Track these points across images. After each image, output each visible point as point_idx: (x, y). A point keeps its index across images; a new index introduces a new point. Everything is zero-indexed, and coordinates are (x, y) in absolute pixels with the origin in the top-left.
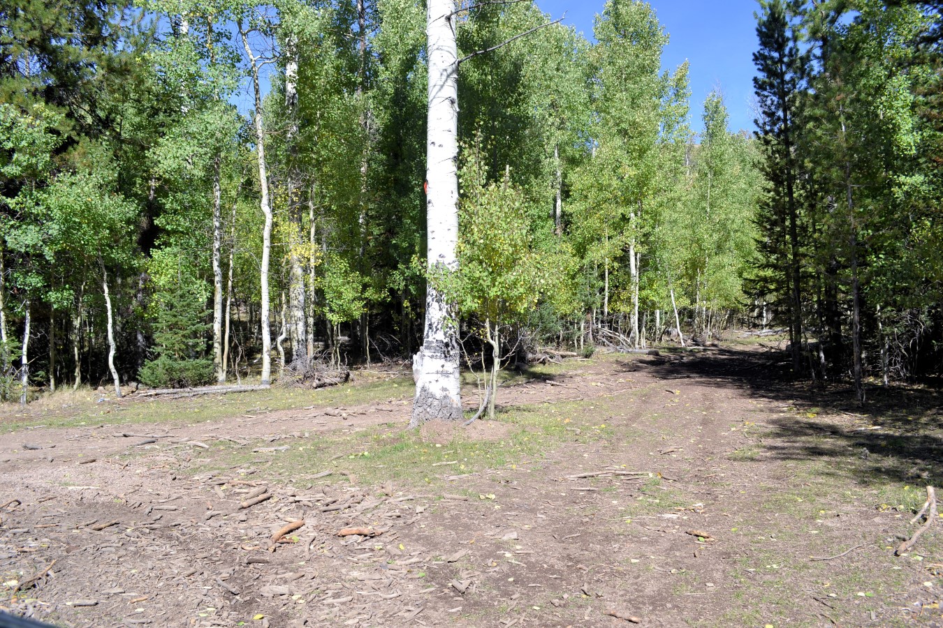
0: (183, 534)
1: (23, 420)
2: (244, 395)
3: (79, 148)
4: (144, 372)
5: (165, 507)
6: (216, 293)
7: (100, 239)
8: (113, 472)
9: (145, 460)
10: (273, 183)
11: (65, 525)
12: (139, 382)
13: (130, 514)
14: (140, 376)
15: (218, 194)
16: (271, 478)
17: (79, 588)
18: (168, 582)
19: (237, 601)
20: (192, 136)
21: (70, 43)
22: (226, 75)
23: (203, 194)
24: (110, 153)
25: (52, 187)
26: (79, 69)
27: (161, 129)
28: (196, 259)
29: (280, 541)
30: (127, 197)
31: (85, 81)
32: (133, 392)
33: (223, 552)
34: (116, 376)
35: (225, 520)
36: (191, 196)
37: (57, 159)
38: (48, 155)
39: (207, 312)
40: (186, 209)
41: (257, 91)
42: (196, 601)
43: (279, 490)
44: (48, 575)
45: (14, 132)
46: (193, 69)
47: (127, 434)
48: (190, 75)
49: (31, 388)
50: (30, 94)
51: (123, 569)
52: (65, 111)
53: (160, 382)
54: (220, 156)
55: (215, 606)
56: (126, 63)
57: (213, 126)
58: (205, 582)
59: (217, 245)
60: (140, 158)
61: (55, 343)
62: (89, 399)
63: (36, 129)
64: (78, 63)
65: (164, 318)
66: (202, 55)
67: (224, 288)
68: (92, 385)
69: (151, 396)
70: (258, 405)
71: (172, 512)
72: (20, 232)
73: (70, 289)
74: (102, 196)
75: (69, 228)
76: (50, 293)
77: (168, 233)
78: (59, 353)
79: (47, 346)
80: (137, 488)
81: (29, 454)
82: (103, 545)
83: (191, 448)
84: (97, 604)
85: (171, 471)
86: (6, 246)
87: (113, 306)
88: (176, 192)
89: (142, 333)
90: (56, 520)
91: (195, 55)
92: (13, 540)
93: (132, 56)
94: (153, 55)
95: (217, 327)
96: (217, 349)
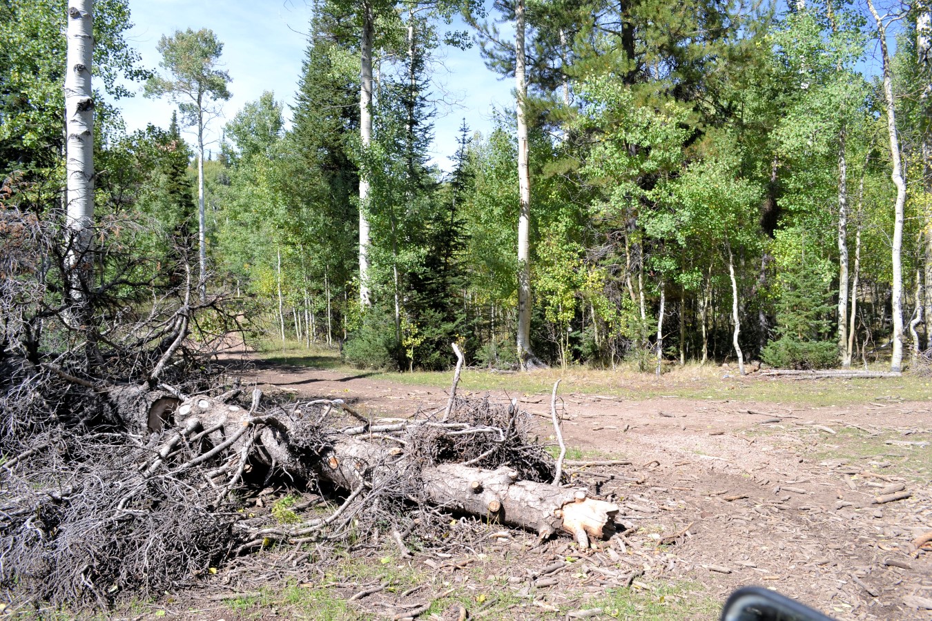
0: (813, 520)
1: (657, 389)
2: (872, 382)
3: (706, 139)
4: (766, 351)
5: (793, 488)
6: (841, 273)
7: (726, 223)
8: (740, 447)
9: (771, 439)
10: (905, 151)
11: (699, 491)
12: (761, 361)
13: (758, 490)
14: (762, 355)
15: (843, 169)
16: (908, 475)
17: (714, 553)
18: (799, 567)
19: (876, 603)
20: (814, 111)
21: (693, 42)
22: (850, 42)
23: (827, 171)
24: (735, 139)
25: (684, 177)
26: (702, 64)
27: (782, 110)
28: (820, 238)
29: (924, 547)
30: (752, 180)
31: (709, 74)
32: (755, 371)
33: (857, 547)
34: (740, 354)
35: (857, 512)
36: (815, 173)
37: (686, 151)
38: (680, 148)
39: (833, 292)
40: (809, 187)
41: (885, 53)
42: (830, 593)
43: (919, 490)
44: (685, 535)
45: (650, 130)
46: (814, 43)
47: (752, 411)
48: (810, 49)
49: (664, 361)
50: (662, 95)
51: (754, 544)
52: (692, 105)
53: (782, 362)
54: (845, 129)
55: (850, 603)
56: (747, 49)
57: (838, 98)
58: (839, 575)
59: (842, 222)
60: (763, 141)
61: (685, 322)
62: (714, 374)
63: (668, 126)
64: (702, 59)
65: (787, 298)
66: (822, 26)
67: (851, 268)
68: (717, 361)
69: (773, 375)
70: (888, 394)
71: (801, 495)
72: (657, 220)
73: (698, 271)
74: (728, 180)
75: (698, 215)
76: (682, 275)
77: (791, 213)
78: (688, 331)
79: (678, 323)
80: (764, 465)
81: (664, 420)
82: (734, 516)
83: (816, 432)
84: (730, 572)
85: (798, 453)
86: (645, 234)
87: (737, 286)
88: (799, 172)
89: (764, 313)
90: (691, 485)
91: (816, 28)
92: (655, 497)
93: (752, 42)
94: (773, 36)
95: (842, 308)
96: (842, 331)
